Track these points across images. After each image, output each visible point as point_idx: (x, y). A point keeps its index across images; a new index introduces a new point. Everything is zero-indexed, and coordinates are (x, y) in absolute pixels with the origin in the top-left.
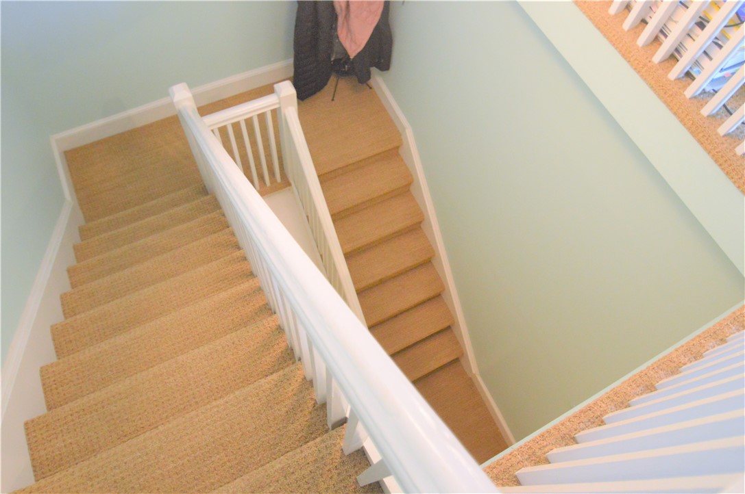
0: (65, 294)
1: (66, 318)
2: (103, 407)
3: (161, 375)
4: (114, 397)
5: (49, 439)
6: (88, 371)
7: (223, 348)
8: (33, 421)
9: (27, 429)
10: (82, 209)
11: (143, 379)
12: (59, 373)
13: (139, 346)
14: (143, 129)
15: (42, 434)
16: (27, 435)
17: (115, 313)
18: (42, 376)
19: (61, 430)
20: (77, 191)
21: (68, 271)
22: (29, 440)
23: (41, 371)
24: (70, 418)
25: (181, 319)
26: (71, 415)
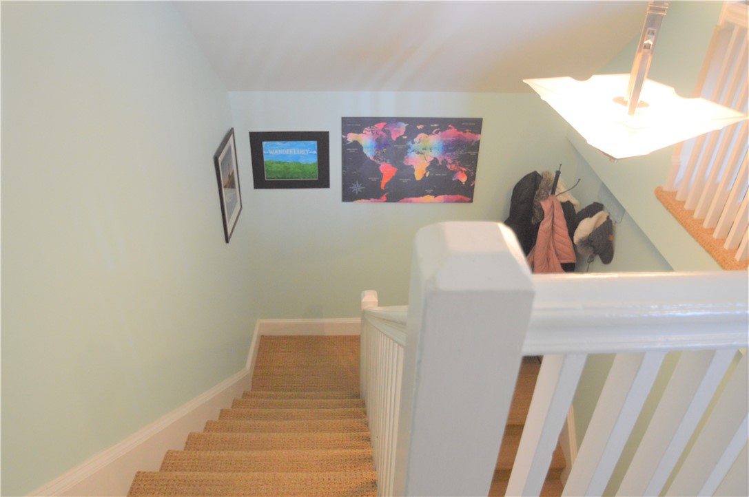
0: (212, 421)
1: (205, 431)
2: (200, 486)
3: (258, 480)
4: (213, 481)
5: (148, 491)
6: (202, 467)
7: (319, 479)
8: (144, 473)
9: (137, 476)
10: (253, 382)
11: (242, 477)
12: (179, 460)
13: (250, 464)
14: (329, 338)
15: (145, 485)
16: (135, 481)
17: (242, 442)
18: (166, 456)
19: (160, 489)
20: (256, 368)
21: (222, 411)
22: (133, 485)
23: (167, 453)
24: (172, 482)
25: (294, 456)
26: (174, 481)
